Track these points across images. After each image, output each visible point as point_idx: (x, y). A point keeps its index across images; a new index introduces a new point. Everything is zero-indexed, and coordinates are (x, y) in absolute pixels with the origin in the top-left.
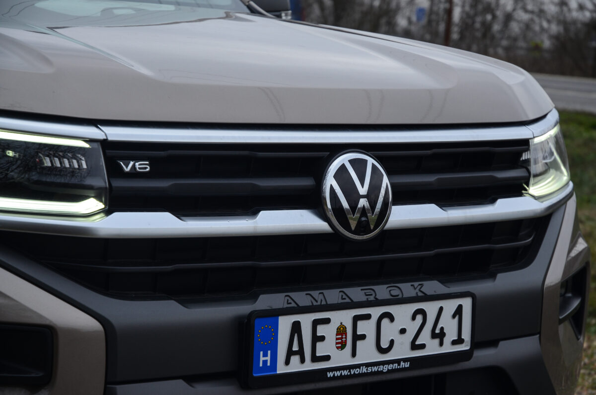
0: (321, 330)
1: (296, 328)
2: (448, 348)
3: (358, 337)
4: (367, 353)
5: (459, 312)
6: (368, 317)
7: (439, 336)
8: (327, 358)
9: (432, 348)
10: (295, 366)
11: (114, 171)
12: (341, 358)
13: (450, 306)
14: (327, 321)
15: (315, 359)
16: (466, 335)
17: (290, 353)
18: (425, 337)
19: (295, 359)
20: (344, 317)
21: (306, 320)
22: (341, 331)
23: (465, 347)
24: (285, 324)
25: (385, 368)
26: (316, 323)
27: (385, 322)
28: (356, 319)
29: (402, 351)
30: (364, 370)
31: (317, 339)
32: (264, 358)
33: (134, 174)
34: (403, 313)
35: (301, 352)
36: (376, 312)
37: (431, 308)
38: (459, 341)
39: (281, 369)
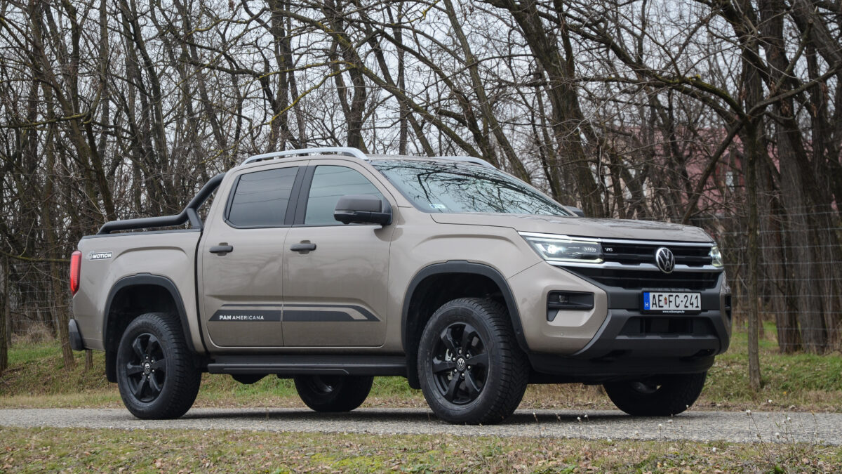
0: (661, 298)
1: (654, 297)
2: (694, 309)
3: (670, 302)
4: (673, 307)
5: (697, 297)
6: (672, 296)
7: (692, 304)
8: (662, 307)
9: (690, 308)
10: (654, 308)
11: (605, 251)
12: (666, 307)
13: (694, 295)
14: (661, 296)
15: (660, 307)
16: (700, 305)
17: (653, 304)
18: (688, 304)
19: (654, 306)
20: (666, 295)
21: (657, 294)
22: (665, 299)
23: (699, 309)
24: (651, 295)
25: (678, 312)
26: (659, 296)
27: (677, 298)
28: (669, 296)
29: (682, 308)
30: (672, 312)
31: (660, 301)
32: (646, 305)
33: (609, 252)
34: (682, 295)
35: (656, 304)
36: (674, 294)
37: (689, 295)
38: (697, 307)
39: (651, 308)
